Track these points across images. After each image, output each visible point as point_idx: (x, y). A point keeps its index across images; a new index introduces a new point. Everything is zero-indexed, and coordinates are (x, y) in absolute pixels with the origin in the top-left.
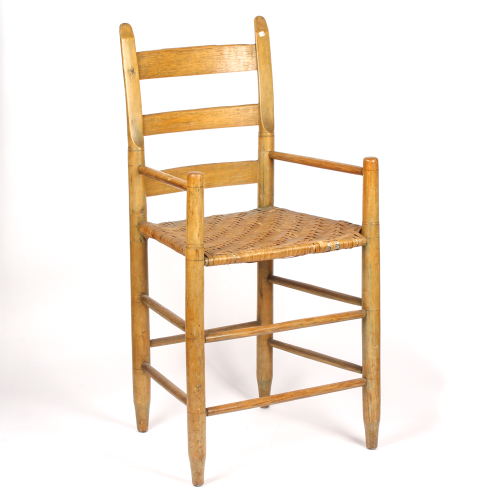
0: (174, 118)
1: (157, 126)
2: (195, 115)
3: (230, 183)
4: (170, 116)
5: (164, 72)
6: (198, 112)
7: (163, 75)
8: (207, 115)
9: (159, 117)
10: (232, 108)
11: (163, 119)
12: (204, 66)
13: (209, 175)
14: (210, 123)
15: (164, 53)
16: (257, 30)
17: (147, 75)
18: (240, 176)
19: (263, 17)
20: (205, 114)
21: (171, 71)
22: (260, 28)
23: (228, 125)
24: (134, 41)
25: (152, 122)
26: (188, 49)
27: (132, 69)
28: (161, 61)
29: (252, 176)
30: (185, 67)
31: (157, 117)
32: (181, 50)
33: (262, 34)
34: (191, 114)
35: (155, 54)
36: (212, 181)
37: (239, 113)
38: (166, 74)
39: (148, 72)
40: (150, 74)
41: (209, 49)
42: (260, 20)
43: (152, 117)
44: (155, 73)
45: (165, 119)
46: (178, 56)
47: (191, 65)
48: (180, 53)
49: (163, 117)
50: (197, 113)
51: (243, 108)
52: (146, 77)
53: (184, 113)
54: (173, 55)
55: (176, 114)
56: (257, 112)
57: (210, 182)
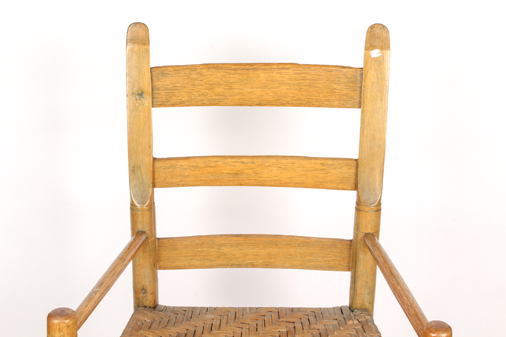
0: (211, 167)
1: (180, 176)
2: (249, 165)
3: (303, 266)
4: (205, 162)
5: (201, 98)
6: (255, 160)
7: (200, 103)
8: (270, 166)
9: (185, 163)
10: (313, 161)
11: (193, 166)
12: (271, 94)
13: (267, 251)
14: (275, 178)
15: (204, 71)
16: (369, 46)
17: (169, 101)
18: (320, 259)
19: (384, 26)
20: (267, 164)
21: (214, 98)
22: (375, 43)
23: (304, 185)
24: (148, 51)
25: (171, 170)
26: (248, 67)
27: (140, 92)
28: (197, 82)
29: (340, 261)
30: (240, 93)
31: (181, 163)
32: (233, 67)
33: (375, 53)
34: (243, 163)
35: (187, 71)
36: (272, 260)
37: (324, 169)
38: (204, 102)
39: (170, 97)
40: (174, 99)
41: (283, 68)
42: (377, 31)
43: (173, 162)
44: (185, 99)
45: (197, 166)
46: (228, 76)
47: (250, 90)
48: (233, 72)
49: (192, 164)
50: (253, 163)
51: (331, 162)
52: (169, 103)
53: (230, 160)
54: (219, 74)
55: (216, 161)
56: (353, 171)
57: (269, 260)
